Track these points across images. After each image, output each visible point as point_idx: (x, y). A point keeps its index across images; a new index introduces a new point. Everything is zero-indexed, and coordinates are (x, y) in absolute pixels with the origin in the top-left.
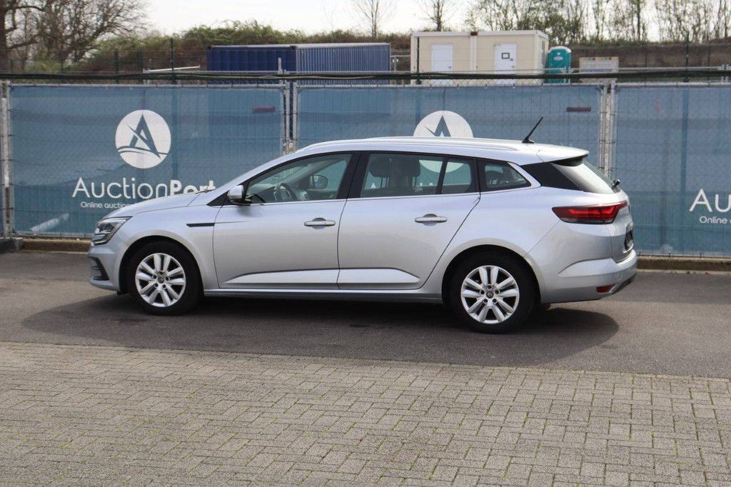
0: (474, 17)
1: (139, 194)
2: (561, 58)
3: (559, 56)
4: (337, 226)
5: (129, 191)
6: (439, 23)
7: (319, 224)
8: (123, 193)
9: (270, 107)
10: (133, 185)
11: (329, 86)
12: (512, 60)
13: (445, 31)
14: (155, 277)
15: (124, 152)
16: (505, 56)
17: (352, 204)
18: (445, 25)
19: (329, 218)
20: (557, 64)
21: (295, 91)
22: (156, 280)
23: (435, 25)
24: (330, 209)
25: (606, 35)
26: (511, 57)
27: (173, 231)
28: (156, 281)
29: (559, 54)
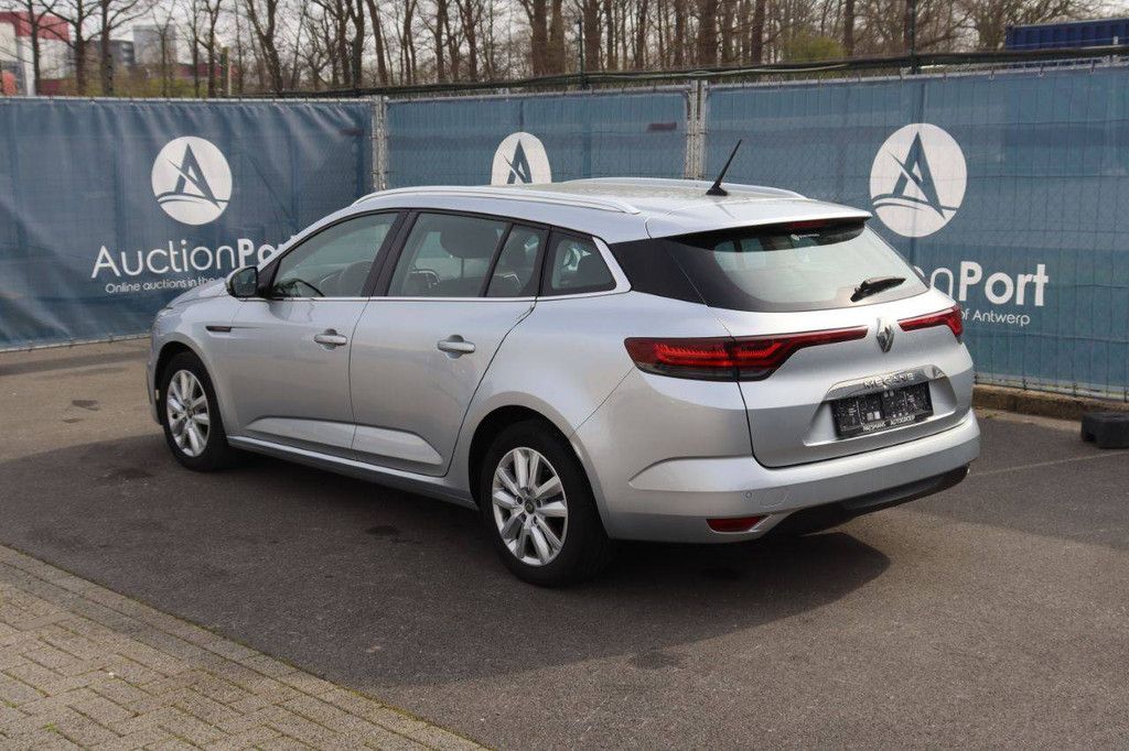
9: (671, 122)
11: (750, 85)
21: (704, 94)
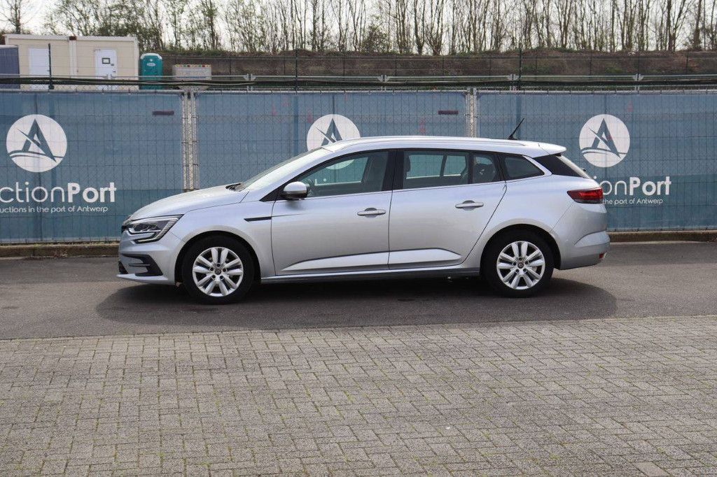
0: (54, 21)
1: (33, 197)
2: (154, 65)
3: (153, 62)
4: (388, 213)
5: (22, 195)
6: (18, 25)
7: (371, 213)
8: (15, 197)
10: (27, 189)
12: (113, 65)
13: (24, 33)
14: (212, 269)
15: (16, 156)
16: (107, 61)
17: (397, 194)
18: (24, 27)
19: (380, 207)
20: (150, 70)
22: (214, 271)
23: (13, 27)
24: (379, 199)
25: (185, 44)
26: (111, 62)
27: (232, 226)
28: (213, 273)
29: (151, 60)
